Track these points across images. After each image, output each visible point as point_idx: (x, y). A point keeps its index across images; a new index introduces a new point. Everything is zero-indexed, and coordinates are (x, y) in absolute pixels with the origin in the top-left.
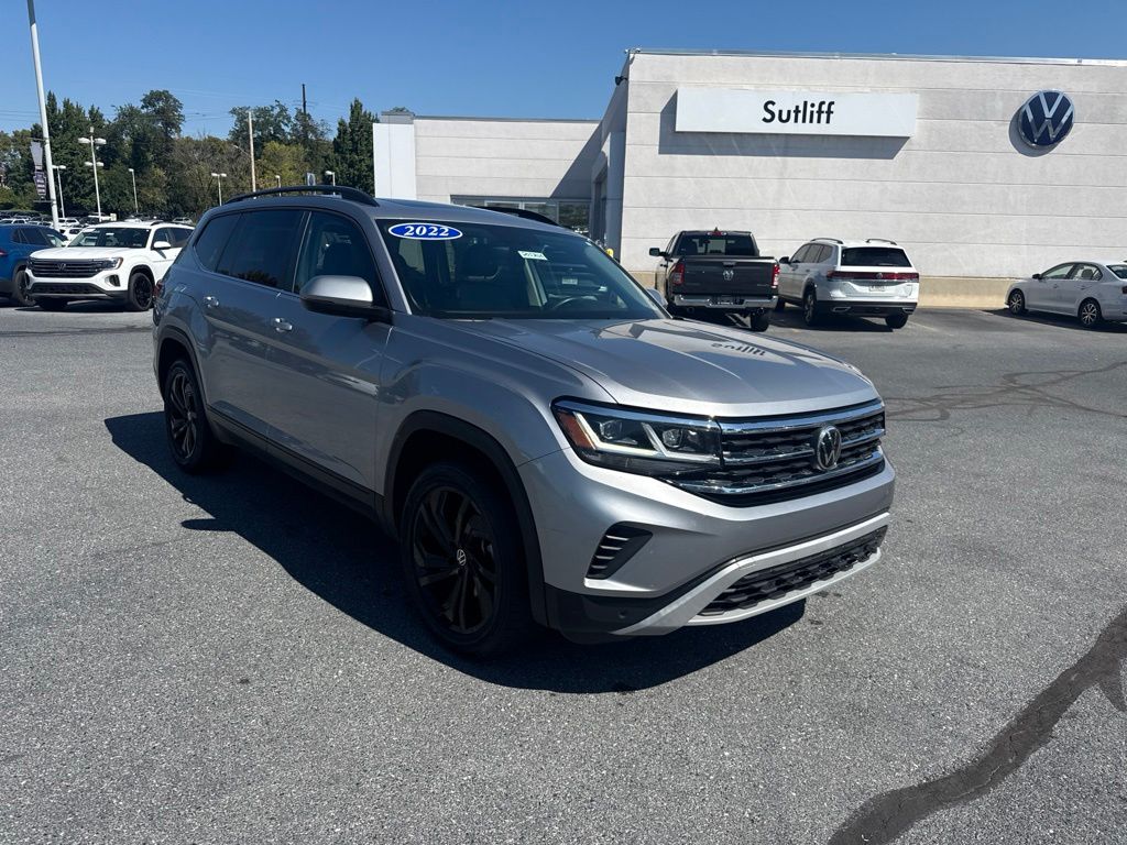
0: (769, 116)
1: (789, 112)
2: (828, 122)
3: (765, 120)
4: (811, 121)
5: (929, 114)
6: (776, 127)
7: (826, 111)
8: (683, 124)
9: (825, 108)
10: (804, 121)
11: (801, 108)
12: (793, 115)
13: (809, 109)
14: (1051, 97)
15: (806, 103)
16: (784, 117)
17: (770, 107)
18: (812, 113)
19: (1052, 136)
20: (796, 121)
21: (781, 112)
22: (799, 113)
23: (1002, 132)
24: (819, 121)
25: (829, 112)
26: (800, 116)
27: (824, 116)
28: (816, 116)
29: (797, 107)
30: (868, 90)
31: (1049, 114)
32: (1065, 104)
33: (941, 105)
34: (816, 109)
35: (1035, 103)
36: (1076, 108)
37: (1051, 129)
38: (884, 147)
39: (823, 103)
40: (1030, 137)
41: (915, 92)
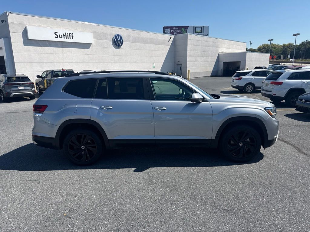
0: (56, 36)
1: (62, 35)
2: (72, 39)
3: (55, 37)
4: (68, 38)
5: (95, 38)
6: (59, 39)
7: (71, 36)
8: (31, 37)
9: (71, 35)
10: (66, 38)
11: (65, 34)
12: (63, 36)
13: (67, 35)
14: (118, 35)
15: (66, 33)
16: (61, 37)
17: (56, 33)
18: (68, 36)
19: (120, 45)
20: (64, 38)
21: (59, 35)
22: (64, 36)
23: (110, 43)
24: (70, 38)
25: (72, 36)
26: (65, 36)
27: (71, 37)
28: (69, 37)
29: (64, 34)
30: (80, 31)
31: (119, 40)
32: (121, 38)
33: (97, 36)
34: (69, 35)
35: (116, 37)
36: (123, 39)
37: (120, 43)
38: (87, 46)
39: (70, 34)
40: (116, 45)
41: (91, 32)
